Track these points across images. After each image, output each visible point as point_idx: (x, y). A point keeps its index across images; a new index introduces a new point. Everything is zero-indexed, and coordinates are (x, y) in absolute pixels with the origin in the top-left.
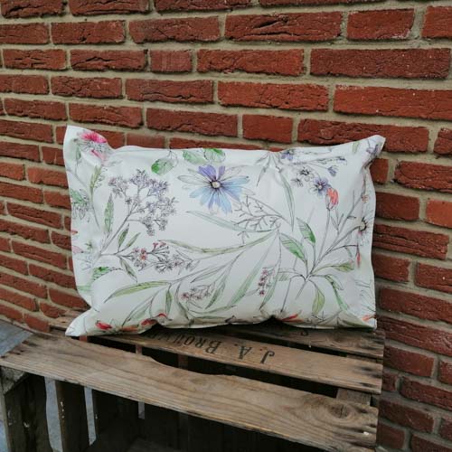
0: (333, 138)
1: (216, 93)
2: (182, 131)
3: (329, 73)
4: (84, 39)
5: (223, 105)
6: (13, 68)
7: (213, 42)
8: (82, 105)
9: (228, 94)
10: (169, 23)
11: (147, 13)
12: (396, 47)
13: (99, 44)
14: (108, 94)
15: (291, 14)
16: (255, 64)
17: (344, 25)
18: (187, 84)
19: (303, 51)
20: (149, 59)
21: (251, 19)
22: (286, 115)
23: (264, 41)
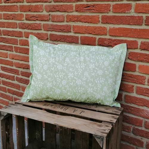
0: (109, 44)
1: (72, 29)
2: (61, 41)
3: (107, 23)
4: (30, 10)
5: (74, 33)
6: (6, 19)
7: (71, 12)
8: (28, 32)
9: (76, 29)
10: (57, 6)
11: (50, 2)
12: (127, 15)
13: (34, 12)
14: (37, 28)
15: (95, 4)
16: (84, 20)
17: (111, 8)
18: (63, 26)
19: (99, 16)
20: (51, 17)
21: (83, 5)
22: (94, 36)
23: (87, 12)
